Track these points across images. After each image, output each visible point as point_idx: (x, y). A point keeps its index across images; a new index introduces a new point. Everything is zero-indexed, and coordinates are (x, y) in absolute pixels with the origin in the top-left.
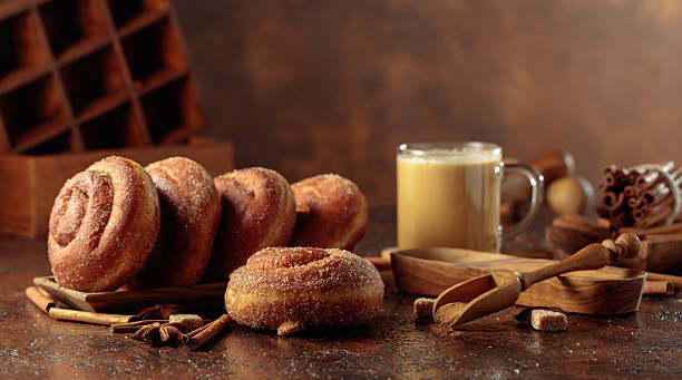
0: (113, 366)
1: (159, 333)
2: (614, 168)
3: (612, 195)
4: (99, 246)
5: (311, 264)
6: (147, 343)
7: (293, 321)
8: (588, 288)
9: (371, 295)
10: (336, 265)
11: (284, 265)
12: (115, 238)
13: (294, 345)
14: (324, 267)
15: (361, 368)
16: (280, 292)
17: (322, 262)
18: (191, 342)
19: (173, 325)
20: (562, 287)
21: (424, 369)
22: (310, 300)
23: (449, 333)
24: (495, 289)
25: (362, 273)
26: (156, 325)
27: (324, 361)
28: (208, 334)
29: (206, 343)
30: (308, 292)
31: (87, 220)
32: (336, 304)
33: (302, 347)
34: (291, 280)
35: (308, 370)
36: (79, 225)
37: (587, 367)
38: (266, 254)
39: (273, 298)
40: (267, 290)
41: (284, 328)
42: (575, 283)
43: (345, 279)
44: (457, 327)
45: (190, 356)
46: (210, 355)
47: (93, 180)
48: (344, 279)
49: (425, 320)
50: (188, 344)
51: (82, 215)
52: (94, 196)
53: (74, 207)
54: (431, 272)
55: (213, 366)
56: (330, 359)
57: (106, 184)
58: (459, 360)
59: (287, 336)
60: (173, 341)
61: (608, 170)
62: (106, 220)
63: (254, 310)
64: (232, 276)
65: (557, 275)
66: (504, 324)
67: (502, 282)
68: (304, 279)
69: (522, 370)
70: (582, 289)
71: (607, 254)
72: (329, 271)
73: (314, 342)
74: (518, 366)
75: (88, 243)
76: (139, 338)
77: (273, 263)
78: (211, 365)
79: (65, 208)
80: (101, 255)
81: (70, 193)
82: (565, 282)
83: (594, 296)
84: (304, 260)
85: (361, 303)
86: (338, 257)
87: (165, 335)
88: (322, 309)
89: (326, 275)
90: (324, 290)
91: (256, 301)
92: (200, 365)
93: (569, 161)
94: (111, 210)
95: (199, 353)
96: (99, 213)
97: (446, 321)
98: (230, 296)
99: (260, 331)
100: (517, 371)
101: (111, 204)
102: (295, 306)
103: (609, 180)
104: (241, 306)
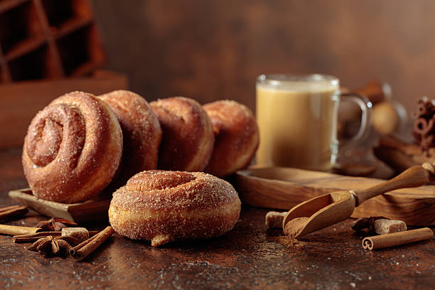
0: (8, 278)
1: (51, 245)
2: (425, 99)
3: (423, 121)
4: (79, 166)
5: (179, 187)
6: (41, 254)
7: (164, 234)
8: (409, 204)
9: (229, 212)
10: (200, 187)
11: (157, 187)
12: (92, 159)
13: (164, 256)
14: (190, 189)
15: (220, 281)
16: (153, 211)
17: (189, 185)
18: (77, 255)
19: (64, 238)
20: (385, 203)
21: (274, 282)
22: (178, 218)
23: (294, 244)
24: (333, 204)
25: (222, 194)
26: (49, 238)
27: (189, 273)
28: (93, 246)
29: (90, 255)
30: (177, 211)
31: (65, 144)
32: (200, 220)
33: (171, 258)
34: (163, 200)
35: (174, 282)
36: (58, 149)
37: (413, 281)
38: (142, 177)
39: (148, 216)
40: (142, 208)
41: (156, 240)
42: (398, 200)
43: (208, 199)
44: (300, 238)
45: (75, 267)
46: (93, 266)
47: (66, 112)
48: (206, 198)
49: (275, 230)
50: (75, 256)
51: (59, 140)
52: (70, 126)
53: (50, 134)
54: (272, 190)
55: (94, 278)
56: (194, 271)
57: (77, 115)
58: (302, 273)
59: (159, 247)
60: (63, 253)
61: (421, 102)
62: (82, 144)
63: (132, 225)
64: (115, 195)
65: (382, 194)
66: (340, 234)
67: (338, 198)
68: (173, 200)
69: (358, 283)
70: (404, 205)
71: (427, 174)
72: (195, 193)
73: (181, 252)
74: (353, 280)
75: (68, 164)
76: (34, 249)
77: (148, 185)
78: (91, 276)
79: (40, 135)
80: (80, 173)
81: (44, 122)
82: (389, 199)
83: (415, 211)
84: (173, 183)
85: (221, 218)
86: (202, 181)
87: (56, 248)
88: (189, 225)
89: (192, 196)
90: (190, 209)
91: (133, 217)
92: (83, 277)
93: (387, 90)
94: (85, 136)
95: (84, 264)
96: (75, 140)
97: (293, 232)
98: (113, 213)
99: (137, 242)
100: (353, 285)
101: (85, 132)
102: (166, 222)
103: (421, 110)
104: (121, 222)
